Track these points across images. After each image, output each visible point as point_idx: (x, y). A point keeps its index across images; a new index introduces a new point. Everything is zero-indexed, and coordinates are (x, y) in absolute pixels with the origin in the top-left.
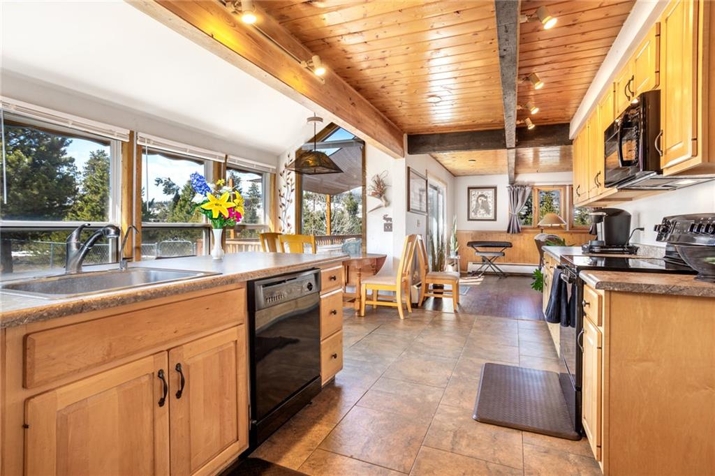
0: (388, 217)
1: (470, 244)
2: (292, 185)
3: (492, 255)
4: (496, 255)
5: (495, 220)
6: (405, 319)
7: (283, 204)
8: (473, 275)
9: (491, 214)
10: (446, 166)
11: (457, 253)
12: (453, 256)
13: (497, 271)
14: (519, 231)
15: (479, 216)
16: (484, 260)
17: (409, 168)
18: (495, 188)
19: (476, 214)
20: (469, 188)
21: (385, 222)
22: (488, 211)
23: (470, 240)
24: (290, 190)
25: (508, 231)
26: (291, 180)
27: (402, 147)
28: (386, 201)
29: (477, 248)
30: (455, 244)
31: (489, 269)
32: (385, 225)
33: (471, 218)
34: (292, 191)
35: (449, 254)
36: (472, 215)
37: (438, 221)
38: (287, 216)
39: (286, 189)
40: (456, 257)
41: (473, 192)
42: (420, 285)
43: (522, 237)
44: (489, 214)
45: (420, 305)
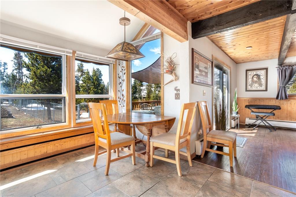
0: (178, 88)
1: (247, 107)
2: (124, 70)
3: (264, 114)
4: (267, 115)
5: (266, 90)
6: (182, 175)
7: (120, 83)
8: (249, 127)
9: (263, 87)
10: (230, 55)
11: (237, 113)
12: (234, 115)
13: (267, 124)
14: (286, 98)
15: (254, 89)
16: (257, 117)
17: (193, 49)
18: (267, 69)
19: (252, 87)
20: (247, 71)
21: (176, 92)
22: (261, 85)
23: (248, 104)
24: (123, 74)
25: (277, 98)
26: (124, 68)
27: (186, 31)
28: (176, 76)
29: (252, 109)
30: (236, 107)
31: (262, 124)
32: (176, 94)
33: (248, 90)
34: (124, 74)
35: (231, 113)
36: (249, 88)
37: (223, 91)
38: (122, 90)
39: (121, 73)
40: (237, 116)
41: (249, 73)
42: (203, 140)
43: (289, 102)
44: (261, 86)
45: (202, 157)
